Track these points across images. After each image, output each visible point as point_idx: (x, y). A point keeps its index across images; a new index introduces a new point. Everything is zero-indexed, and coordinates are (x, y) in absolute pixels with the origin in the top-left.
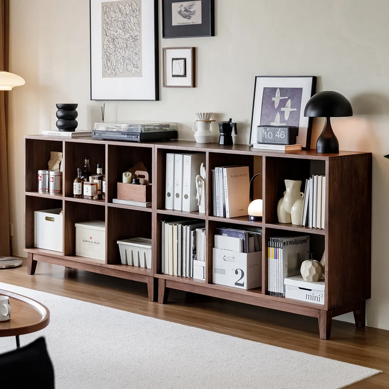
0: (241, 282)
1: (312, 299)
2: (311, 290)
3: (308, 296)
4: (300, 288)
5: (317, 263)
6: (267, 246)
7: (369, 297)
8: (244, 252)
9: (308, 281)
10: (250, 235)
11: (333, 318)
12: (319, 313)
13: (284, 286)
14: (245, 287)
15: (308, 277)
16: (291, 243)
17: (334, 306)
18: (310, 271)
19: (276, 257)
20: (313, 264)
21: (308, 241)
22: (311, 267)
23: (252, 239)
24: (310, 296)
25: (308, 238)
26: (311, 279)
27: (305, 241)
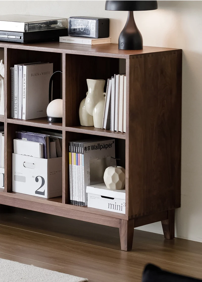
0: (41, 190)
1: (114, 208)
2: (113, 199)
3: (110, 205)
4: (102, 197)
5: (121, 169)
6: (68, 151)
7: (179, 206)
8: (44, 157)
9: (111, 189)
10: (51, 140)
11: (134, 228)
12: (120, 223)
13: (86, 194)
14: (46, 196)
15: (111, 185)
16: (93, 148)
17: (136, 215)
18: (113, 178)
19: (77, 164)
20: (116, 171)
21: (114, 145)
22: (114, 175)
23: (53, 144)
24: (112, 205)
25: (113, 142)
26: (114, 187)
27: (110, 146)
